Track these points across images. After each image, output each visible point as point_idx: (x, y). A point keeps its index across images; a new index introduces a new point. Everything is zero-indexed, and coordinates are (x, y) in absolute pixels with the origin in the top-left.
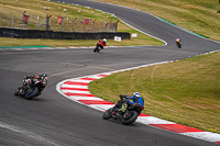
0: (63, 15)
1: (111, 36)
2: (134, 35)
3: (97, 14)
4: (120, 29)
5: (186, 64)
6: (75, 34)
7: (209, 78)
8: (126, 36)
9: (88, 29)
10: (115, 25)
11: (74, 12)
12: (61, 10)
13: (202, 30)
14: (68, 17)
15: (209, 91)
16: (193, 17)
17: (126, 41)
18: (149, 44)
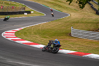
0: (3, 5)
1: (23, 13)
2: (32, 12)
3: (17, 4)
4: (27, 10)
5: (54, 23)
6: (8, 12)
7: (63, 28)
8: (29, 12)
9: (14, 10)
10: (24, 8)
11: (8, 4)
12: (2, 3)
13: (60, 9)
14: (5, 6)
15: (63, 33)
16: (55, 4)
17: (29, 15)
18: (38, 15)
